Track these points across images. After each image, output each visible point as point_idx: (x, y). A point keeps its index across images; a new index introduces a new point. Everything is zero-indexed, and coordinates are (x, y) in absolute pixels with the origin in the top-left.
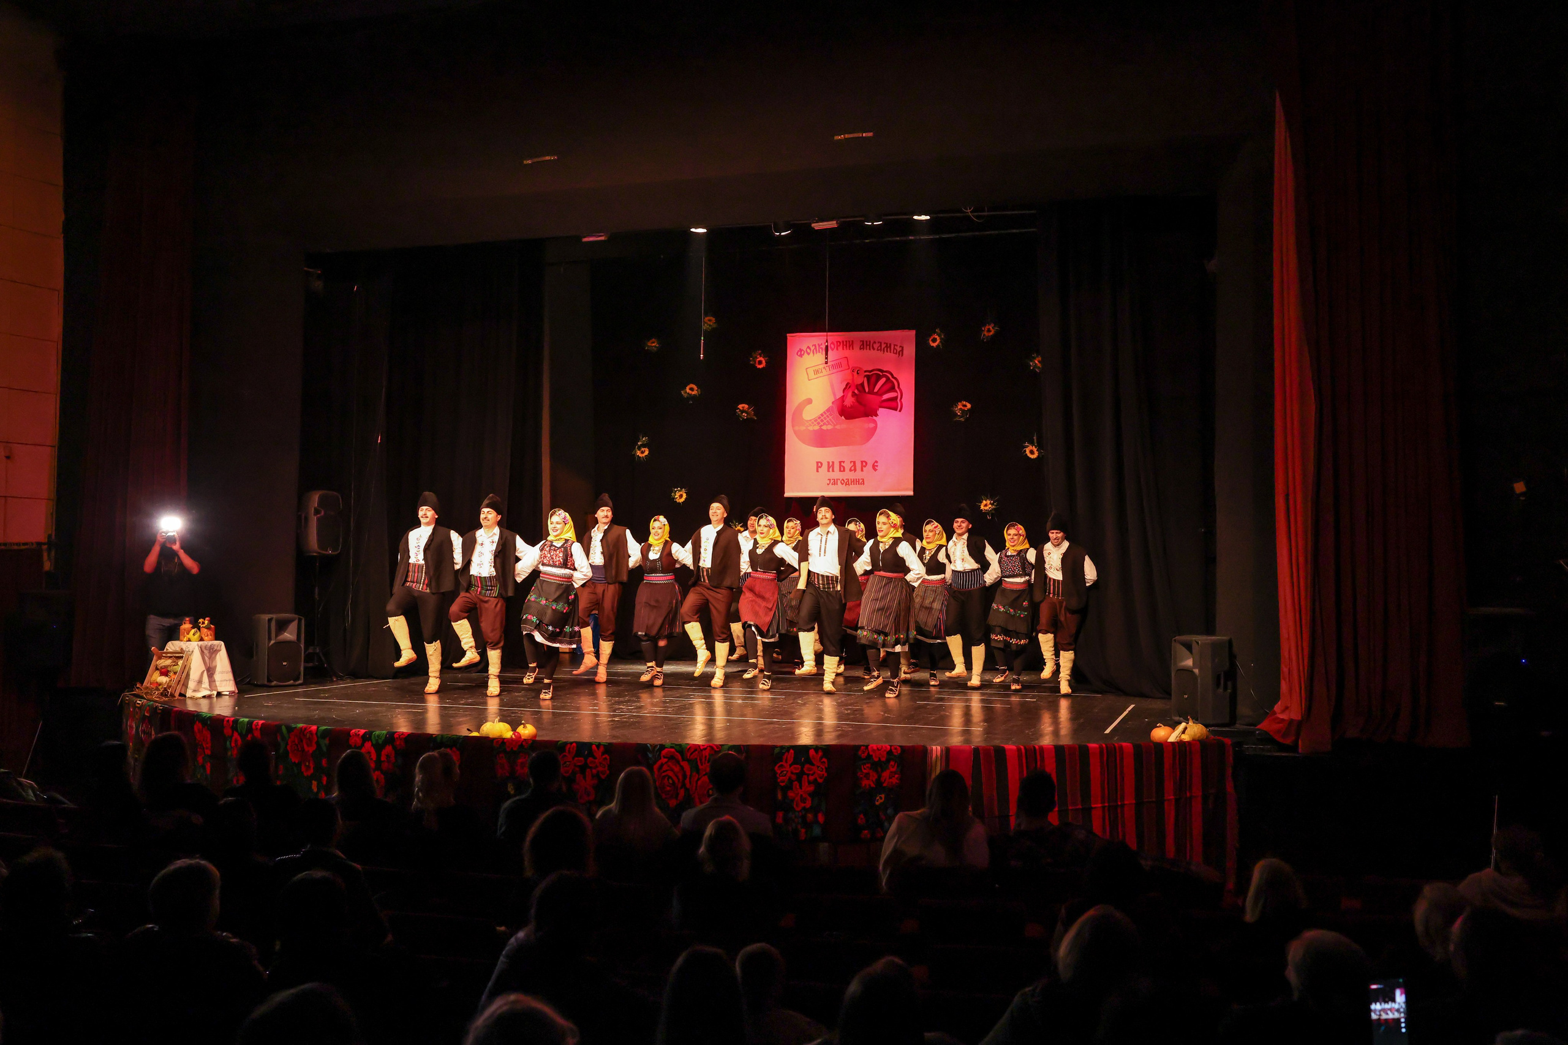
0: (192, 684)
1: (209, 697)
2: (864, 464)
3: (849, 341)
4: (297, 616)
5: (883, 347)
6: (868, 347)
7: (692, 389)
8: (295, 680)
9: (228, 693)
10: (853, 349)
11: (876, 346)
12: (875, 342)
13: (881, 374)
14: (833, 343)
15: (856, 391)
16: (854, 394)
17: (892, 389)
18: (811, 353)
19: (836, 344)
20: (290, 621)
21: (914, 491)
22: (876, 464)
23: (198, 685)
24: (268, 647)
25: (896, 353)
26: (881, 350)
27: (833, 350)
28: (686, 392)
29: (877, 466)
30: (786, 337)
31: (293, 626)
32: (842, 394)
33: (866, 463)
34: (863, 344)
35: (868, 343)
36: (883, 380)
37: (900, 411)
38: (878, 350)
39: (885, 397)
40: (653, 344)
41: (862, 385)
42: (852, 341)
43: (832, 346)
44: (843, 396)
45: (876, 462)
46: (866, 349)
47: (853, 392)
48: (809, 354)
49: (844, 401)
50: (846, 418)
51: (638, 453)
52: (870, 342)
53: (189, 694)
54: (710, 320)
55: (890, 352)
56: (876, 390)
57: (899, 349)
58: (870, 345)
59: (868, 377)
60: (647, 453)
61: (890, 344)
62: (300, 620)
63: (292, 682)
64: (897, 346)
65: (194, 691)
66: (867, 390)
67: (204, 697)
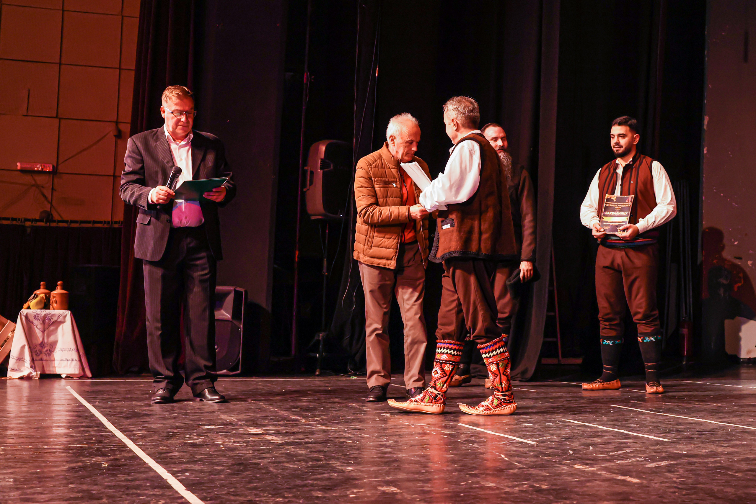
0: (12, 363)
1: (28, 378)
8: (231, 370)
9: (63, 376)
20: (226, 294)
23: (16, 362)
53: (10, 374)
62: (238, 295)
65: (13, 370)
67: (21, 378)
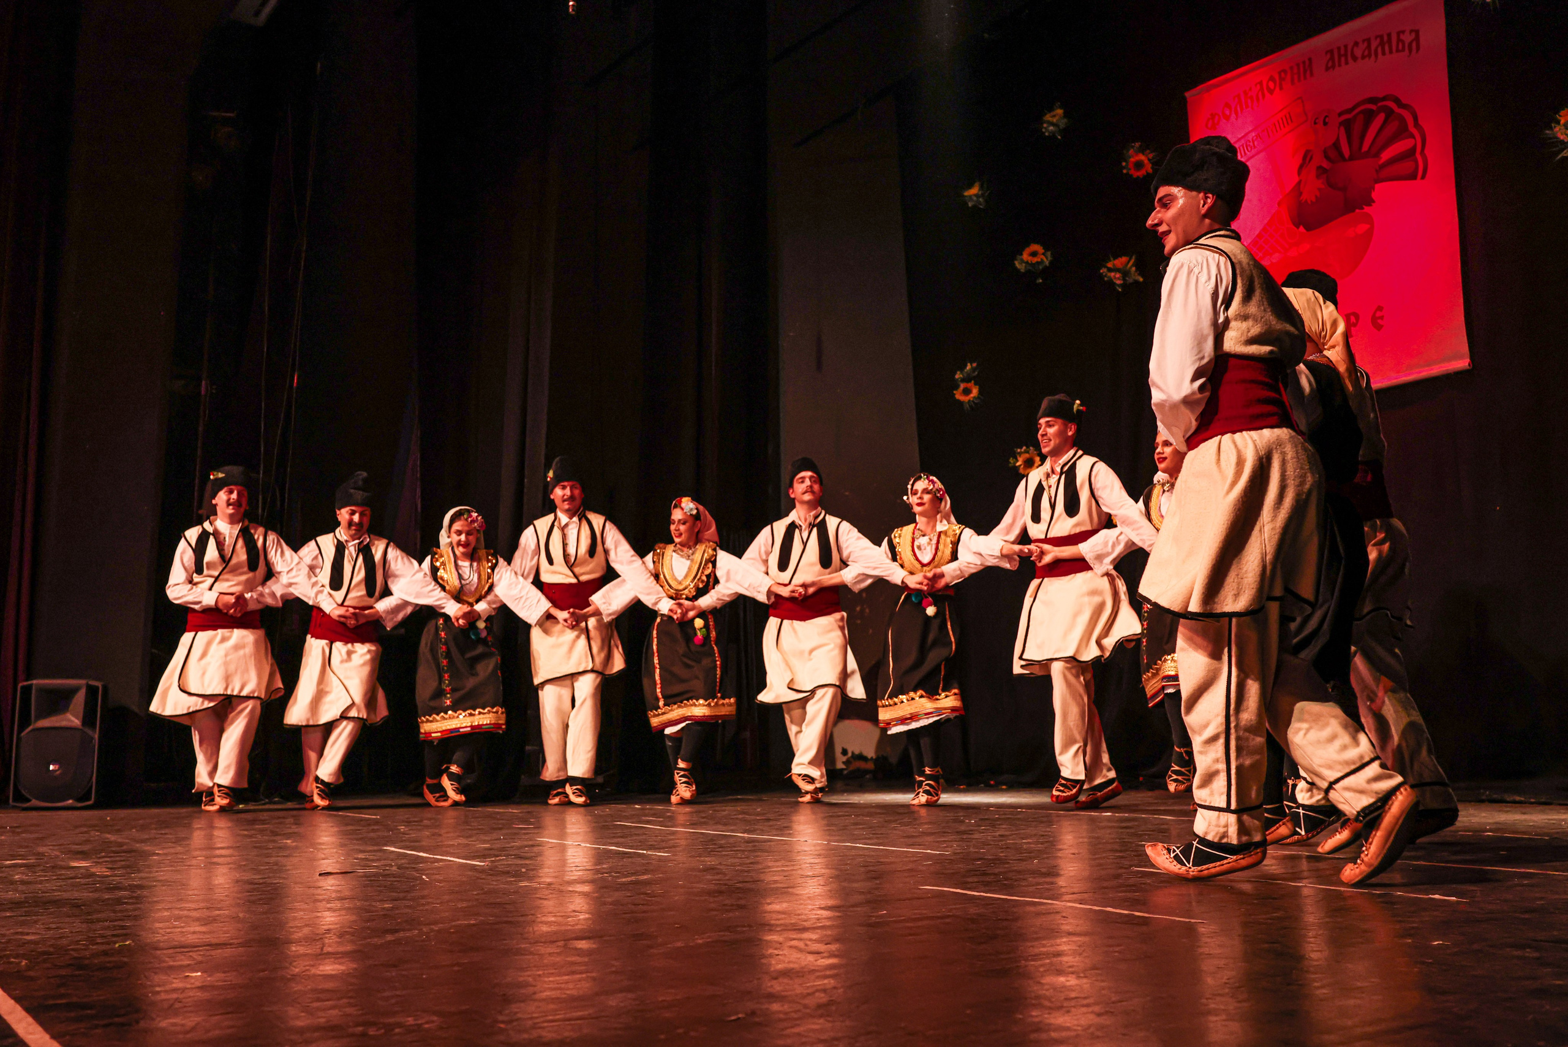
2: (1353, 320)
3: (1304, 62)
4: (83, 682)
5: (1374, 44)
6: (1343, 59)
7: (1034, 254)
8: (79, 800)
10: (1312, 74)
11: (1358, 52)
12: (1356, 44)
13: (1374, 107)
14: (1272, 79)
15: (1325, 164)
16: (1321, 171)
17: (1403, 132)
18: (1234, 115)
19: (1277, 77)
20: (73, 691)
21: (1472, 358)
22: (1378, 314)
24: (19, 739)
25: (1403, 50)
26: (1369, 56)
27: (1271, 92)
28: (1022, 261)
29: (1382, 318)
30: (1184, 99)
31: (80, 698)
32: (1296, 179)
33: (1357, 316)
34: (1332, 59)
35: (1342, 52)
36: (1381, 117)
37: (1423, 177)
38: (1363, 57)
39: (1386, 155)
40: (974, 190)
41: (1336, 146)
42: (1310, 59)
43: (1271, 85)
44: (1299, 183)
45: (1380, 308)
46: (1340, 65)
47: (1320, 168)
48: (1228, 118)
49: (1301, 194)
50: (1309, 228)
51: (959, 396)
52: (1346, 46)
54: (1054, 116)
55: (1391, 52)
56: (1365, 148)
57: (1408, 38)
58: (1346, 55)
59: (1347, 125)
60: (975, 392)
61: (1389, 35)
62: (92, 691)
63: (71, 801)
64: (1403, 32)
66: (1346, 152)
